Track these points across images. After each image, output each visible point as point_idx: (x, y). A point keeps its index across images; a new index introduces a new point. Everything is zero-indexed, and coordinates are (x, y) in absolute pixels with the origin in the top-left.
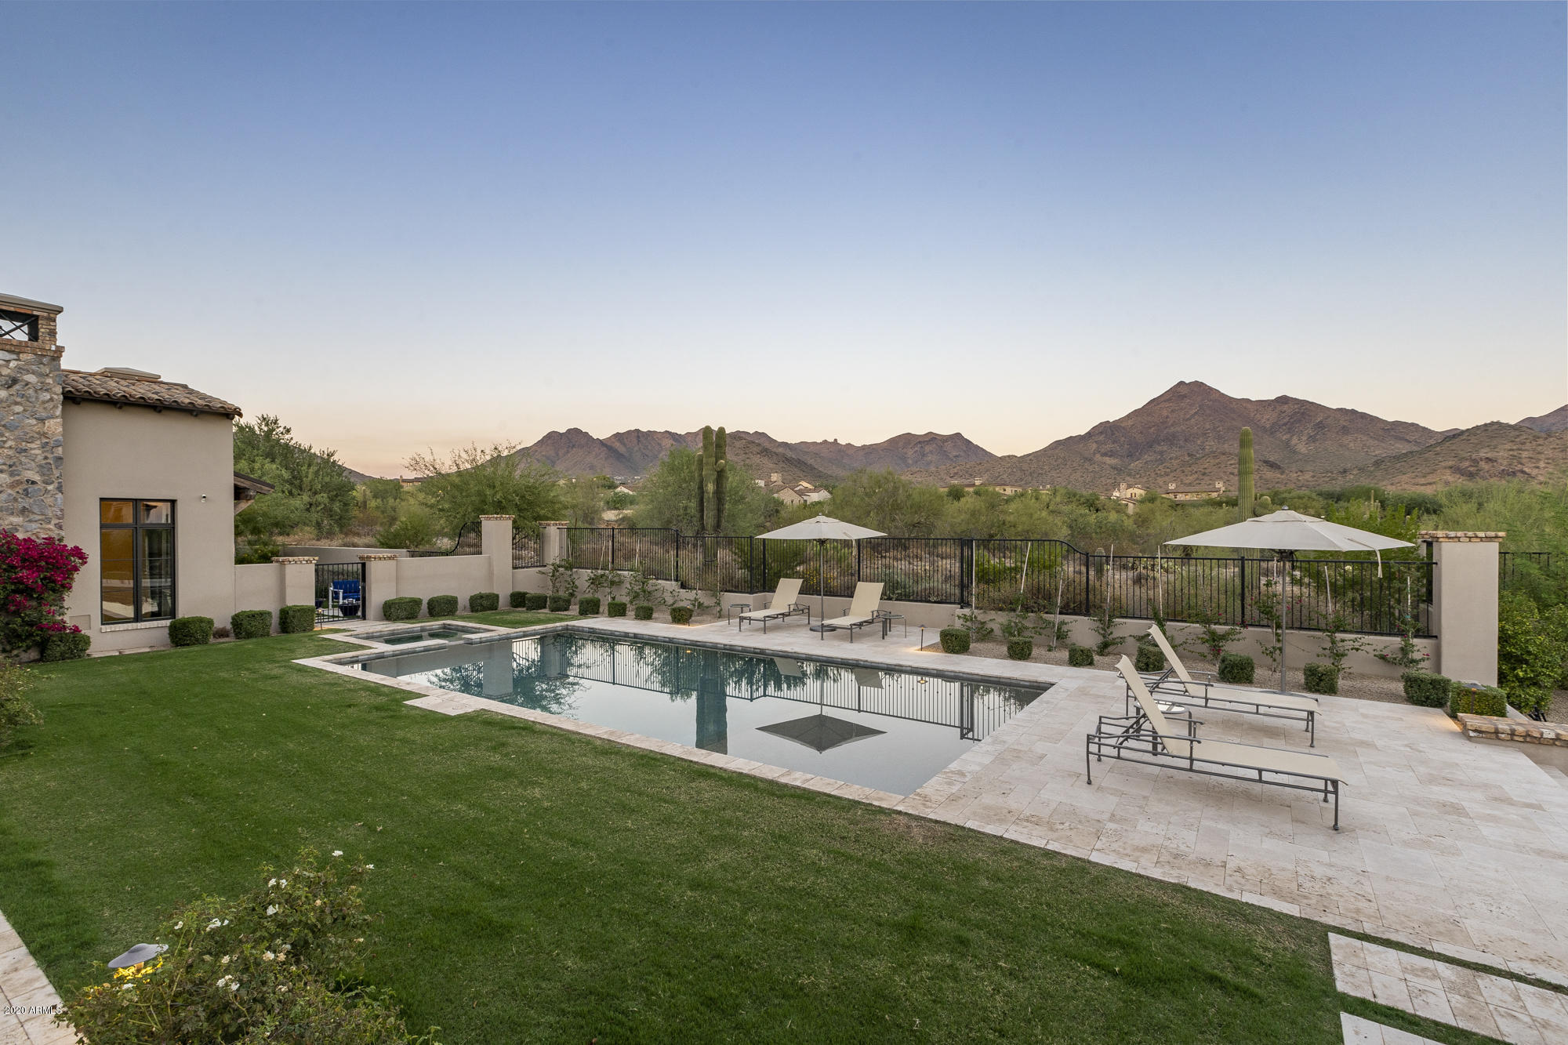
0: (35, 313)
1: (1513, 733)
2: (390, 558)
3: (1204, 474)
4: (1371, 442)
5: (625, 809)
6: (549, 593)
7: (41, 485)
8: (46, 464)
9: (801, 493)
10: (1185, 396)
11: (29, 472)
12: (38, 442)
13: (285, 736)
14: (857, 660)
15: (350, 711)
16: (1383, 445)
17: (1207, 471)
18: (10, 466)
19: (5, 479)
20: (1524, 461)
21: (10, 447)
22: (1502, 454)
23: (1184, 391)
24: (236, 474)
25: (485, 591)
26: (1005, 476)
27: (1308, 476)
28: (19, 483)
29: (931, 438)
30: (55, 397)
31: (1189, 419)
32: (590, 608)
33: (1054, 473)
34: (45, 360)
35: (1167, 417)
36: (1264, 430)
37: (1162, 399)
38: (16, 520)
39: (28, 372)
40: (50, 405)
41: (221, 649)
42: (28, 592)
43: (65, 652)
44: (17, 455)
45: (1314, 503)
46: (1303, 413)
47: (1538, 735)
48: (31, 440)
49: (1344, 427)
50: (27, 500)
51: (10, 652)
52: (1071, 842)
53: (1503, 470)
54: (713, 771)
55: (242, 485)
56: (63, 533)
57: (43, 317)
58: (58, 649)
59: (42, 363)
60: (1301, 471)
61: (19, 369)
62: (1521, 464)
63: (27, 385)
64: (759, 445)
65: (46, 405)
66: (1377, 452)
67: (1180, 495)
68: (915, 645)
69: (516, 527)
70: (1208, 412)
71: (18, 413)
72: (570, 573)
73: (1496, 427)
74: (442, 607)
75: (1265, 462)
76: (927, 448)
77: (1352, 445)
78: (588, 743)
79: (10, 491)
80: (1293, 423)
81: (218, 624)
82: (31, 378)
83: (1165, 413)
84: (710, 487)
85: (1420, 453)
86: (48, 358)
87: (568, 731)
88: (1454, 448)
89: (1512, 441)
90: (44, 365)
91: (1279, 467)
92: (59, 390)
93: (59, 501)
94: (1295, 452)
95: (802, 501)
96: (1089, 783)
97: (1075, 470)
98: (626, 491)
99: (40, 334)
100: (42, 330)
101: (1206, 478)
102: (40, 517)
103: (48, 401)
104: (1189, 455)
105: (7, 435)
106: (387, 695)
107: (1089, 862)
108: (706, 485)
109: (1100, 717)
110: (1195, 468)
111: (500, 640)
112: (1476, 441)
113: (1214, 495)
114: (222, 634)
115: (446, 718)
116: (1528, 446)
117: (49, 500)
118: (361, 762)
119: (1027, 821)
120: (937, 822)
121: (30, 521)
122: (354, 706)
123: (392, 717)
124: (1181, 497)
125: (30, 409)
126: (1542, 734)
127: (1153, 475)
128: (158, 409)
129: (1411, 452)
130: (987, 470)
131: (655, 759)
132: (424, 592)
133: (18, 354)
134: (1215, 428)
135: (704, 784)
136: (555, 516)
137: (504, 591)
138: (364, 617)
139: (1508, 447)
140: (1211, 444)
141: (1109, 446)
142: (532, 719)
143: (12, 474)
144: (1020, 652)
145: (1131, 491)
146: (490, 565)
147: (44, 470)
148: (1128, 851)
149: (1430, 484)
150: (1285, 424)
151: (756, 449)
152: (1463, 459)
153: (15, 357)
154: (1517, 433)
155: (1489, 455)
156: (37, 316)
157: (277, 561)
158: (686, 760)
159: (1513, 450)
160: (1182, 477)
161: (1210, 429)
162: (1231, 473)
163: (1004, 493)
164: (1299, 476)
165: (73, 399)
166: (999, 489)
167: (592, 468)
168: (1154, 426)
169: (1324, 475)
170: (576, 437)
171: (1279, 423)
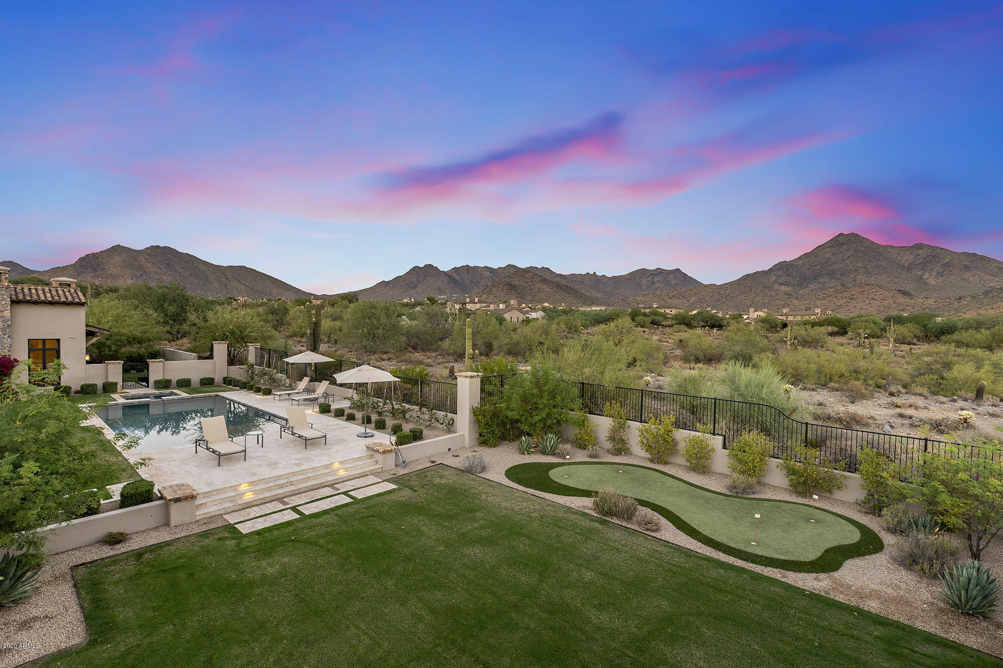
3: (852, 299)
4: (987, 277)
9: (525, 313)
10: (843, 244)
16: (997, 279)
17: (854, 297)
23: (842, 240)
24: (87, 325)
25: (209, 376)
26: (707, 298)
27: (931, 301)
29: (659, 272)
30: (8, 302)
31: (846, 260)
35: (829, 258)
36: (903, 267)
37: (826, 246)
40: (6, 305)
46: (934, 256)
49: (966, 266)
55: (91, 330)
56: (10, 353)
60: (926, 298)
64: (540, 276)
66: (991, 285)
70: (860, 255)
74: (183, 384)
75: (899, 291)
76: (656, 279)
77: (971, 278)
80: (925, 263)
81: (75, 389)
83: (828, 255)
86: (5, 288)
91: (910, 295)
92: (9, 299)
93: (10, 341)
94: (926, 284)
95: (526, 318)
101: (853, 301)
104: (842, 285)
113: (813, 318)
114: (75, 392)
117: (5, 341)
127: (814, 299)
128: (52, 304)
130: (695, 294)
132: (174, 376)
134: (864, 266)
137: (219, 376)
138: (147, 387)
140: (861, 278)
141: (785, 278)
145: (757, 313)
146: (215, 364)
150: (920, 264)
151: (538, 279)
157: (105, 363)
160: (835, 300)
161: (860, 267)
162: (871, 298)
163: (671, 313)
164: (924, 301)
165: (15, 302)
166: (668, 311)
167: (439, 289)
168: (819, 264)
169: (943, 301)
170: (430, 269)
171: (915, 263)
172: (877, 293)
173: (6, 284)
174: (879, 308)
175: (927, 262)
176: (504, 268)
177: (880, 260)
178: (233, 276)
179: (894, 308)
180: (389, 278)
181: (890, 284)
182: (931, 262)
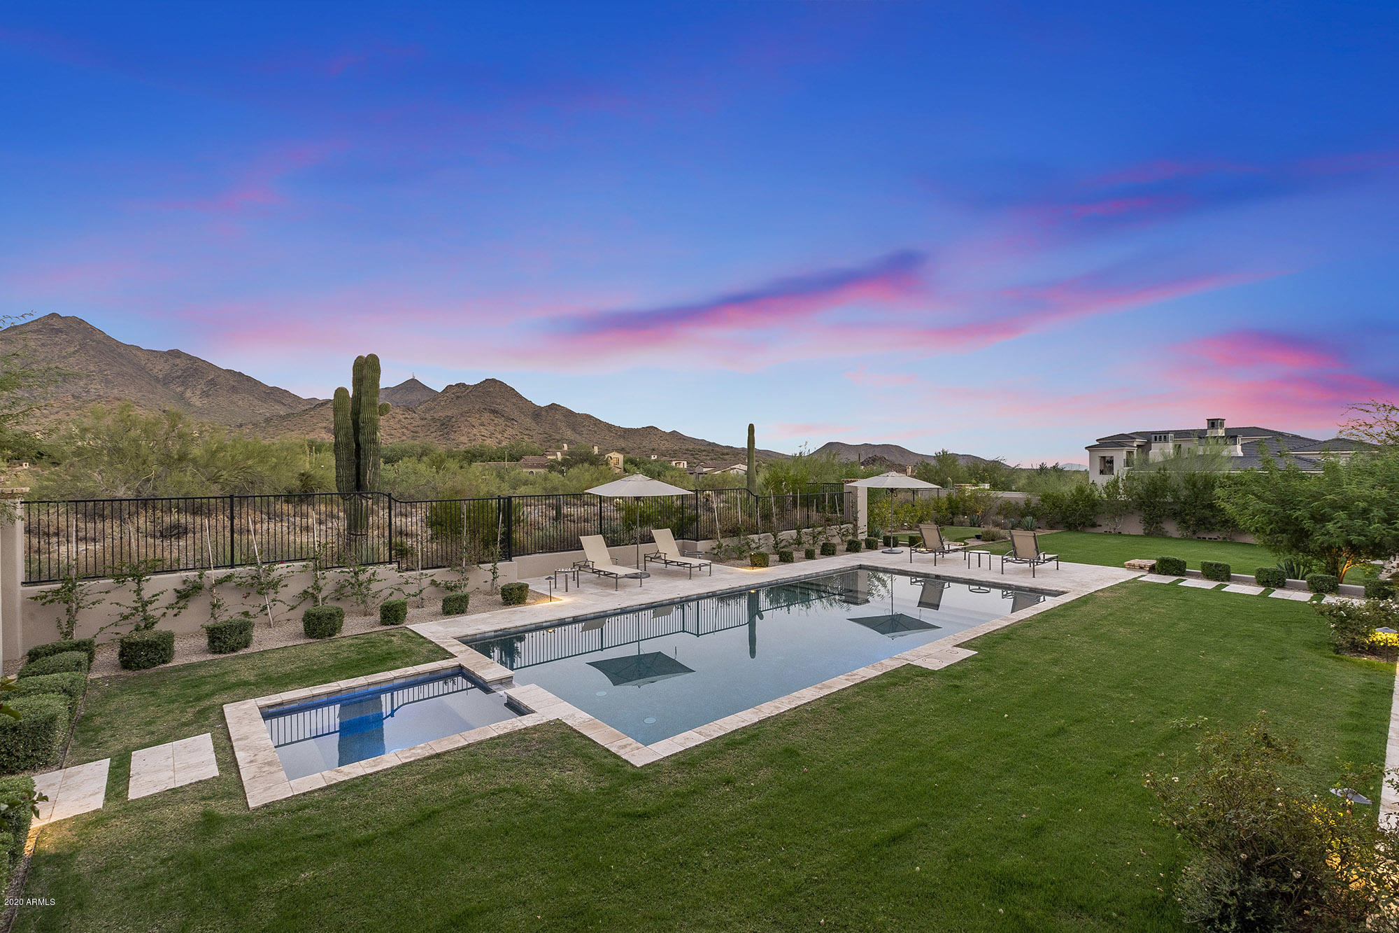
4: (255, 402)
16: (267, 406)
36: (157, 380)
46: (196, 369)
49: (234, 386)
70: (91, 352)
80: (186, 377)
83: (33, 345)
85: (300, 415)
94: (189, 404)
134: (100, 371)
150: (179, 377)
161: (94, 371)
171: (173, 375)
175: (188, 375)
177: (124, 365)
182: (193, 376)
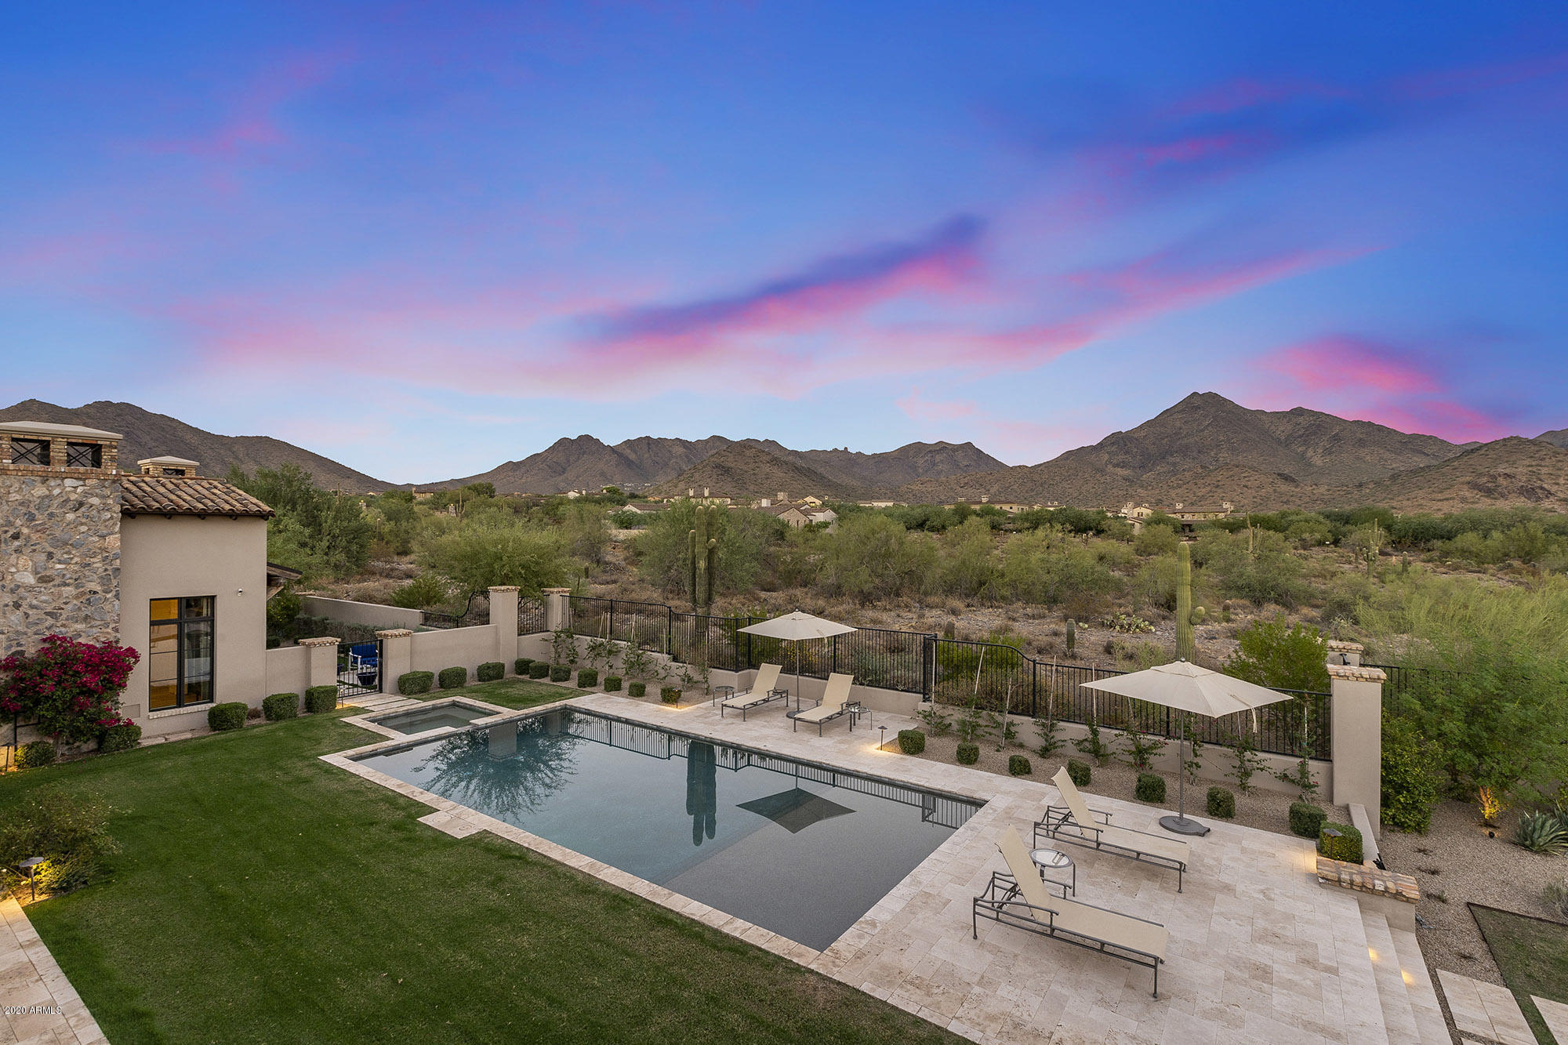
0: (99, 442)
1: (1352, 883)
2: (405, 635)
3: (1218, 486)
4: (1387, 455)
5: (596, 964)
6: (551, 662)
7: (101, 595)
8: (106, 575)
9: (806, 513)
10: (1198, 407)
11: (91, 583)
12: (100, 557)
13: (320, 864)
14: (821, 763)
15: (373, 830)
16: (1401, 458)
17: (1220, 483)
18: (76, 580)
19: (71, 591)
20: (1542, 477)
21: (76, 563)
22: (1521, 470)
23: (1197, 402)
24: (269, 564)
25: (492, 660)
26: (1015, 487)
27: (1323, 489)
28: (83, 594)
29: (942, 447)
30: (115, 515)
31: (1203, 430)
32: (588, 681)
33: (1065, 484)
34: (107, 484)
35: (1180, 428)
38: (80, 626)
39: (92, 495)
40: (111, 522)
41: (255, 737)
42: (90, 693)
43: (119, 743)
44: (82, 569)
45: (1321, 527)
46: (1319, 426)
47: (1371, 887)
48: (94, 555)
49: (1361, 439)
50: (89, 608)
51: (73, 744)
52: (939, 1008)
53: (1522, 486)
54: (670, 916)
55: (274, 573)
56: (119, 635)
57: (106, 445)
58: (113, 741)
59: (104, 487)
60: (1316, 485)
61: (85, 494)
62: (1541, 480)
63: (91, 507)
65: (107, 523)
66: (1394, 466)
67: (1187, 515)
68: (876, 741)
69: (522, 596)
71: (83, 533)
72: (570, 640)
73: (1515, 442)
74: (452, 680)
75: (1279, 474)
76: (938, 458)
77: (1368, 457)
78: (572, 878)
79: (75, 602)
81: (251, 707)
82: (95, 501)
83: (1178, 424)
84: (702, 564)
85: (1438, 467)
86: (110, 481)
87: (556, 861)
88: (1470, 463)
89: (1532, 457)
90: (106, 488)
91: (1293, 481)
92: (118, 508)
93: (116, 607)
94: (1310, 465)
95: (808, 522)
96: (975, 937)
97: (1087, 482)
98: (634, 509)
99: (103, 460)
100: (105, 457)
101: (1219, 491)
102: (99, 623)
103: (109, 520)
104: (1202, 467)
105: (73, 552)
106: (404, 809)
107: (947, 1031)
108: (699, 562)
109: (994, 873)
110: (1208, 480)
111: (503, 723)
112: (1494, 456)
113: (1221, 516)
114: (254, 714)
115: (453, 842)
116: (1547, 462)
117: (107, 607)
118: (384, 899)
119: (911, 983)
120: (839, 983)
121: (92, 627)
122: (376, 823)
123: (408, 839)
124: (1188, 517)
125: (93, 528)
126: (1374, 886)
127: (1165, 487)
128: (202, 517)
129: (1428, 467)
130: (998, 481)
131: (624, 901)
132: (434, 665)
133: (85, 480)
135: (660, 933)
136: (560, 581)
137: (508, 659)
138: (381, 691)
139: (1527, 462)
140: (1224, 456)
141: (1121, 457)
142: (526, 845)
143: (77, 587)
144: (967, 757)
145: (1138, 510)
146: (497, 633)
147: (105, 580)
148: (980, 1020)
149: (1447, 499)
150: (1300, 436)
151: (765, 461)
152: (1481, 475)
153: (81, 483)
154: (1537, 448)
155: (1507, 471)
156: (102, 445)
157: (304, 644)
158: (649, 902)
159: (1532, 466)
160: (1195, 489)
161: (1223, 441)
162: (1244, 486)
163: (1011, 510)
164: (1314, 489)
165: (130, 514)
166: (1006, 507)
167: (603, 474)
168: (1167, 437)
169: (1339, 489)
170: (587, 443)
171: (1295, 435)
172: (1251, 478)
173: (114, 472)
174: (1255, 500)
175: (1310, 433)
176: (707, 441)
177: (1249, 431)
178: (247, 455)
179: (1274, 500)
180: (518, 458)
181: (1264, 465)
182: (1315, 433)
